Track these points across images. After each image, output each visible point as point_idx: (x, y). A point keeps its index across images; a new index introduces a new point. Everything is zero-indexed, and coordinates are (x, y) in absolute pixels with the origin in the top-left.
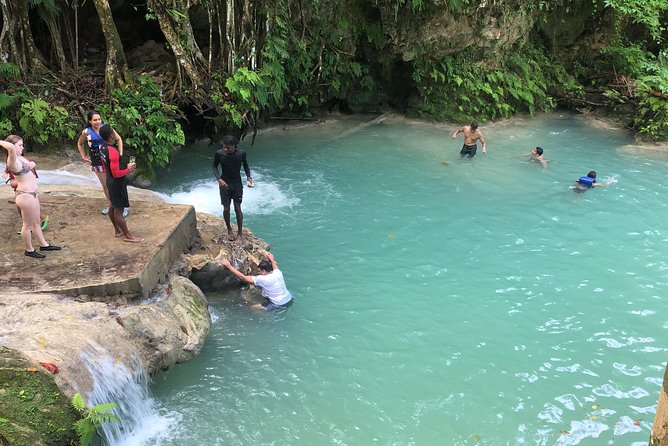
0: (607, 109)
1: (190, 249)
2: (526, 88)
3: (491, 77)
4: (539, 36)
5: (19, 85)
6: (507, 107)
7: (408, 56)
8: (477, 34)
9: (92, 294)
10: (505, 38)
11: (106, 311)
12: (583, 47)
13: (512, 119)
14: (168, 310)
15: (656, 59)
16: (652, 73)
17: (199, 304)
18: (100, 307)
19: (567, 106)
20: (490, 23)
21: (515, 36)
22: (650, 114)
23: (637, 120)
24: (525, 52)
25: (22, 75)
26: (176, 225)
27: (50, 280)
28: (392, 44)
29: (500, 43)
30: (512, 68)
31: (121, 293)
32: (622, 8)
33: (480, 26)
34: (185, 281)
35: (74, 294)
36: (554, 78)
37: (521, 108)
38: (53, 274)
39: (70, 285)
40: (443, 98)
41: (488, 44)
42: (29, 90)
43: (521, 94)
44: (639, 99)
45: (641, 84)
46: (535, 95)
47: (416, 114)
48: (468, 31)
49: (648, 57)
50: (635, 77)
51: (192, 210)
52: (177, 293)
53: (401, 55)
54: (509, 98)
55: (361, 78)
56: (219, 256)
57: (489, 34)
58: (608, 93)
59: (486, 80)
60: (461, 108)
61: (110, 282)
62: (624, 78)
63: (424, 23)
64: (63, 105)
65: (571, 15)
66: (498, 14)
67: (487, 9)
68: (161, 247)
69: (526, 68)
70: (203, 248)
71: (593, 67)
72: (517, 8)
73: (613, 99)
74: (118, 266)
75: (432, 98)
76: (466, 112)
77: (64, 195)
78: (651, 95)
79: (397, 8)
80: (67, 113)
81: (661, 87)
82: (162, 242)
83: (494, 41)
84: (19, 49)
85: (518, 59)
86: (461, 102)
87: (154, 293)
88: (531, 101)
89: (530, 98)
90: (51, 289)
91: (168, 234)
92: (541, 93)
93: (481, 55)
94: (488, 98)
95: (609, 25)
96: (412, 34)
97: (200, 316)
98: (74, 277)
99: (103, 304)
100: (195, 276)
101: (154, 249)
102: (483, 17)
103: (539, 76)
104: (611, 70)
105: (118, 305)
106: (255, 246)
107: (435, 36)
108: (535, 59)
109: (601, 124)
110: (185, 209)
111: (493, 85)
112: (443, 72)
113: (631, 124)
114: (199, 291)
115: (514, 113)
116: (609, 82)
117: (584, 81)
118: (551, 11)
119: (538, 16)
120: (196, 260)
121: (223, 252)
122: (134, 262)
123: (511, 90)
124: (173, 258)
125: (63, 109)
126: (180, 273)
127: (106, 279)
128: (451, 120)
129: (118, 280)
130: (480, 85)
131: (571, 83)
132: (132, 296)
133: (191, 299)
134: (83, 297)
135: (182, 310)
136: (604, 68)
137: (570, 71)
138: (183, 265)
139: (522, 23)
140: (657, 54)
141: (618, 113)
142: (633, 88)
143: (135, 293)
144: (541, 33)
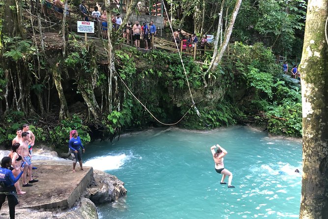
0: (257, 124)
1: (90, 186)
2: (224, 117)
3: (211, 112)
4: (227, 97)
5: (23, 119)
6: (218, 123)
7: (179, 105)
8: (204, 97)
9: (46, 208)
10: (215, 98)
11: (52, 215)
12: (245, 100)
13: (220, 128)
14: (79, 214)
15: (272, 105)
16: (271, 110)
17: (93, 210)
18: (49, 213)
19: (241, 123)
20: (209, 92)
21: (219, 97)
22: (273, 125)
23: (268, 128)
24: (223, 103)
25: (25, 115)
26: (85, 176)
27: (28, 202)
28: (173, 101)
29: (213, 100)
30: (218, 109)
31: (59, 207)
32: (257, 87)
33: (205, 94)
34: (87, 200)
35: (38, 208)
36: (235, 112)
37: (223, 124)
38: (29, 199)
39: (35, 204)
40: (193, 121)
41: (209, 100)
42: (27, 122)
43: (223, 118)
44: (268, 119)
45: (268, 114)
46: (228, 119)
47: (181, 126)
48: (200, 95)
49: (269, 104)
50: (265, 111)
51: (92, 168)
52: (83, 206)
53: (176, 105)
54: (218, 120)
55: (161, 113)
56: (102, 189)
57: (209, 96)
58: (256, 118)
59: (209, 114)
60: (200, 124)
61: (55, 202)
62: (261, 112)
63: (184, 93)
64: (41, 127)
65: (239, 89)
66: (212, 89)
67: (207, 87)
68: (78, 185)
69: (224, 109)
70: (96, 185)
71: (249, 108)
72: (219, 87)
73: (258, 120)
74: (59, 195)
75: (189, 121)
76: (202, 126)
77: (38, 164)
78: (272, 118)
79: (174, 87)
80: (42, 130)
81: (276, 115)
82: (78, 183)
83: (211, 99)
84: (25, 106)
85: (220, 105)
86: (200, 122)
87: (73, 206)
88: (227, 121)
89: (226, 120)
90: (28, 206)
91: (81, 179)
92: (230, 118)
93: (206, 104)
94: (210, 120)
95: (253, 93)
96: (180, 97)
97: (94, 216)
98: (38, 200)
99: (50, 212)
100: (92, 198)
101: (74, 186)
102: (206, 90)
103: (229, 111)
104: (257, 109)
105: (57, 213)
106: (118, 183)
107: (189, 98)
108: (227, 105)
110: (88, 169)
111: (211, 115)
112: (192, 110)
114: (94, 204)
115: (221, 126)
116: (256, 113)
117: (246, 113)
118: (231, 88)
119: (227, 90)
120: (93, 190)
121: (104, 187)
122: (66, 192)
123: (219, 117)
124: (84, 189)
125: (41, 129)
126: (85, 197)
127: (53, 200)
128: (197, 129)
129: (58, 200)
130: (207, 115)
131: (242, 114)
132: (64, 208)
133: (90, 208)
134: (42, 209)
135: (85, 213)
136: (253, 108)
137: (241, 109)
138: (87, 193)
139: (221, 92)
140: (273, 103)
141: (261, 125)
142: (265, 115)
143: (65, 207)
144: (228, 95)
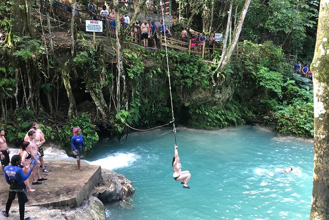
0: (266, 124)
1: (98, 184)
3: (219, 112)
4: (236, 96)
5: (33, 118)
6: (226, 123)
7: (187, 104)
8: (213, 96)
9: (55, 206)
10: (224, 97)
11: (61, 213)
12: (254, 100)
13: (229, 128)
14: (88, 212)
15: (282, 105)
16: (281, 109)
17: (101, 209)
18: (58, 211)
19: (250, 123)
20: (217, 92)
21: (228, 97)
22: (282, 125)
23: (278, 127)
24: (232, 102)
25: (35, 114)
26: (93, 174)
27: (37, 200)
28: (180, 100)
29: (222, 99)
30: (227, 108)
31: (68, 205)
32: (266, 86)
33: (214, 93)
34: (96, 198)
35: (47, 206)
36: (244, 112)
37: (232, 124)
38: (38, 197)
39: (45, 202)
40: (201, 120)
41: (217, 100)
42: (37, 120)
43: (231, 118)
44: (277, 119)
45: (278, 114)
46: (237, 119)
47: (191, 126)
48: (209, 95)
49: (279, 104)
50: (275, 111)
51: (100, 167)
52: (92, 204)
53: (184, 104)
54: (227, 120)
55: (169, 113)
56: (110, 187)
57: (217, 96)
58: (265, 117)
59: (218, 113)
60: (208, 124)
61: (63, 200)
62: (271, 112)
63: (192, 93)
64: (50, 126)
65: (248, 88)
66: (220, 88)
67: (216, 86)
68: (86, 184)
69: (233, 109)
70: (104, 184)
71: (258, 107)
72: (227, 86)
73: (267, 120)
74: (67, 193)
75: (197, 120)
76: (210, 125)
77: (47, 162)
78: (282, 118)
79: (182, 87)
80: (51, 129)
81: (285, 115)
82: (87, 181)
83: (219, 99)
84: (34, 105)
85: (229, 105)
86: (208, 122)
87: (81, 205)
88: (235, 121)
89: (235, 120)
90: (37, 204)
91: (89, 178)
92: (239, 117)
93: (215, 104)
94: (219, 120)
95: (263, 92)
96: (188, 96)
97: (102, 214)
98: (47, 198)
99: (59, 210)
100: (100, 196)
101: (82, 185)
102: (214, 90)
103: (238, 111)
104: (266, 109)
105: (66, 211)
106: (125, 182)
107: (197, 97)
108: (236, 105)
109: (264, 129)
110: (96, 167)
111: (220, 115)
112: (201, 110)
113: (276, 129)
114: (102, 203)
115: (229, 126)
116: (265, 113)
117: (255, 113)
118: (240, 87)
119: (236, 89)
120: (101, 189)
121: (112, 186)
122: (74, 190)
123: (228, 117)
124: (92, 188)
125: (50, 127)
126: (94, 195)
127: (62, 198)
128: (205, 129)
129: (67, 199)
130: (215, 115)
131: (250, 114)
132: (72, 206)
133: (98, 207)
134: (51, 207)
135: (94, 212)
136: (263, 108)
137: (250, 109)
138: (95, 192)
139: (230, 92)
140: (282, 103)
141: (270, 125)
142: (275, 115)
143: (74, 205)
144: (237, 95)
